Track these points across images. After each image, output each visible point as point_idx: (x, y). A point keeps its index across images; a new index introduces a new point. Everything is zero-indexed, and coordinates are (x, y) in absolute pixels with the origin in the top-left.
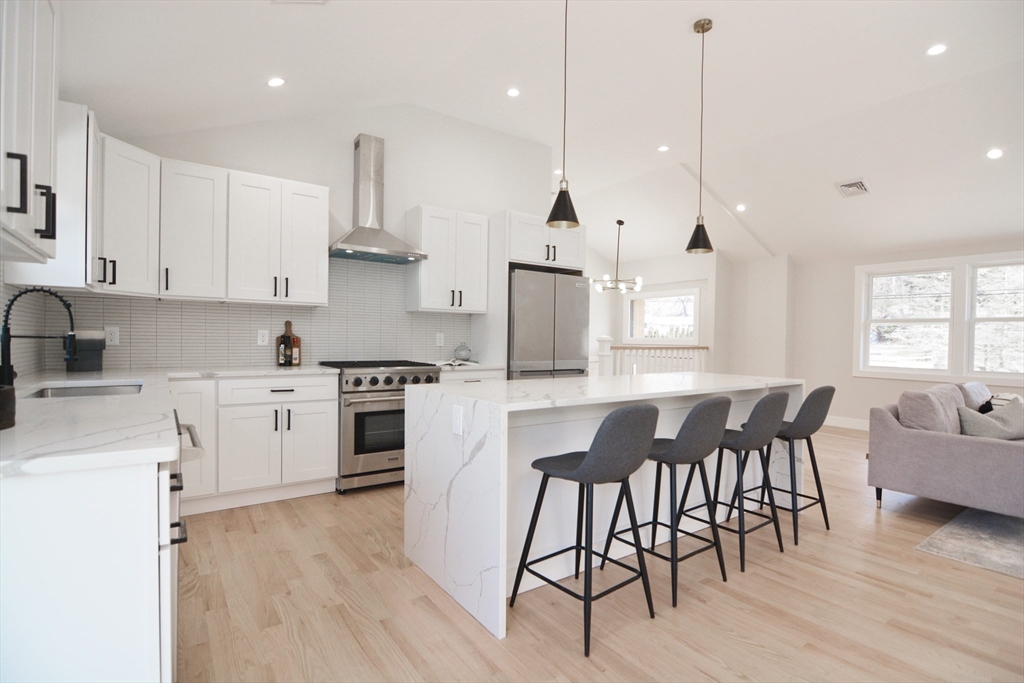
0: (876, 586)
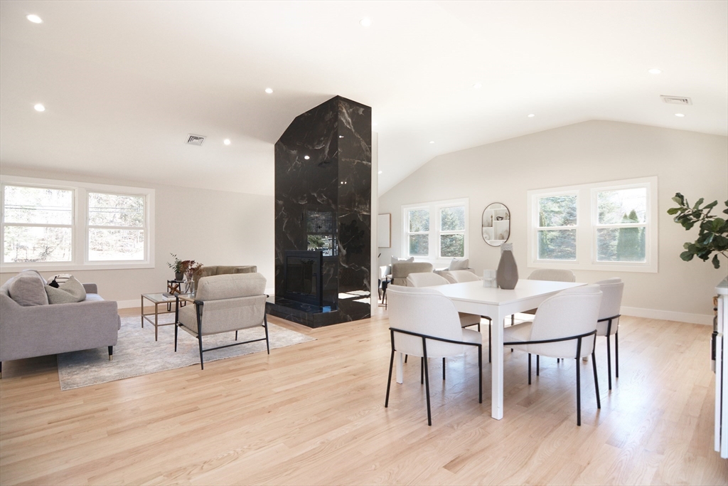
0: (73, 422)
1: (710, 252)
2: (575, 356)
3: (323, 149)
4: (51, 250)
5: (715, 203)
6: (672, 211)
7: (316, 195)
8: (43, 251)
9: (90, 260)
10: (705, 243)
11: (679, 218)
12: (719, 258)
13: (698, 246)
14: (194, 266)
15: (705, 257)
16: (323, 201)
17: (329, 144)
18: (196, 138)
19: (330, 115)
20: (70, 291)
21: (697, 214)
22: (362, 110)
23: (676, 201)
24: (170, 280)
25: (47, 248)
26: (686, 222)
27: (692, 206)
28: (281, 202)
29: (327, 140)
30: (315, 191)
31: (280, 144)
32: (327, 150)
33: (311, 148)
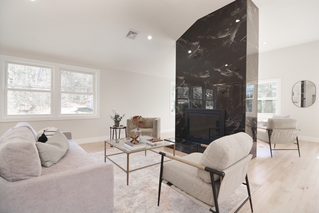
3: (228, 38)
4: (35, 106)
7: (219, 70)
8: (31, 106)
9: (62, 113)
14: (141, 120)
16: (228, 74)
17: (235, 32)
18: (133, 33)
19: (237, 11)
20: (57, 145)
22: (255, 9)
24: (112, 126)
25: (33, 106)
28: (182, 78)
29: (233, 30)
30: (219, 68)
31: (182, 40)
32: (234, 36)
33: (214, 38)
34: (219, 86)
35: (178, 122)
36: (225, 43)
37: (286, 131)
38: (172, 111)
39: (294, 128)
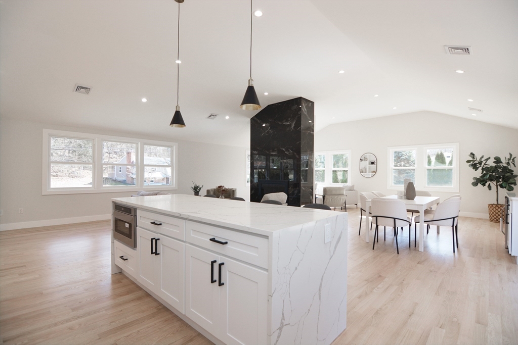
1: (486, 182)
2: (452, 225)
3: (290, 125)
5: (489, 158)
6: (468, 162)
7: (284, 150)
10: (485, 178)
11: (472, 165)
12: (491, 185)
13: (481, 179)
15: (484, 185)
16: (290, 153)
17: (294, 122)
18: (213, 115)
19: (295, 107)
21: (480, 163)
22: (311, 104)
23: (471, 156)
26: (475, 167)
27: (478, 159)
28: (255, 152)
29: (293, 120)
30: (284, 148)
31: (256, 118)
32: (293, 126)
33: (280, 123)
34: (284, 162)
35: (253, 192)
36: (288, 129)
37: (336, 197)
38: (248, 182)
39: (343, 195)
